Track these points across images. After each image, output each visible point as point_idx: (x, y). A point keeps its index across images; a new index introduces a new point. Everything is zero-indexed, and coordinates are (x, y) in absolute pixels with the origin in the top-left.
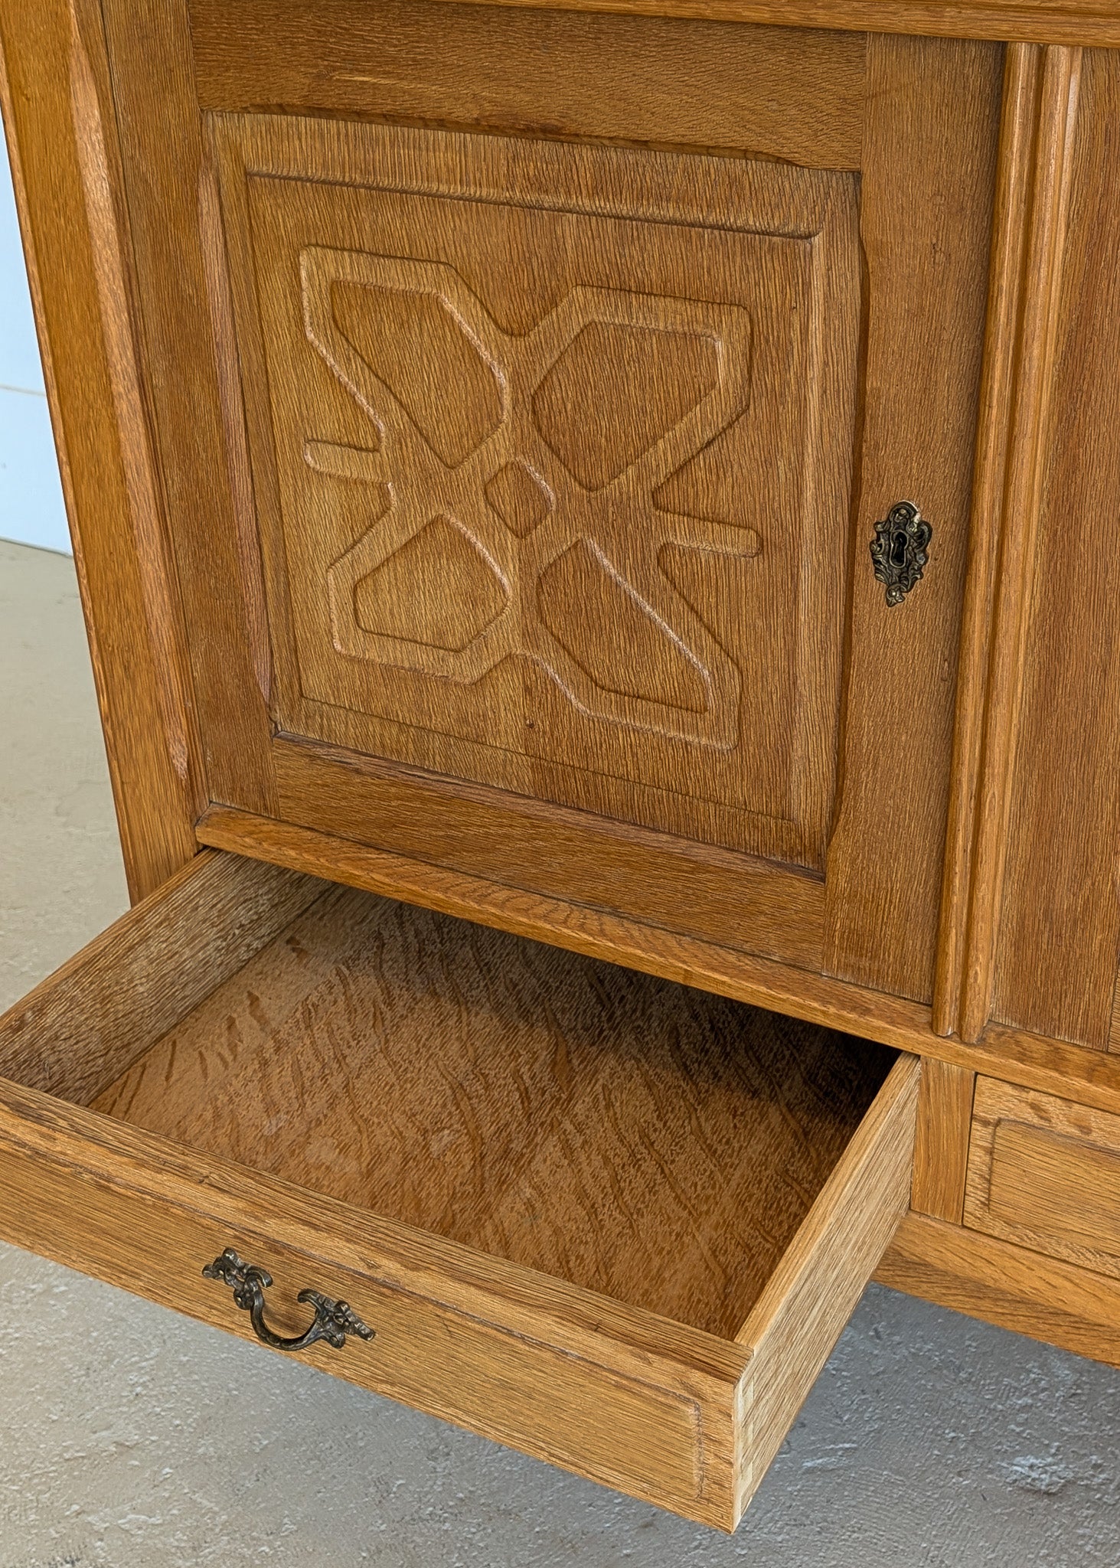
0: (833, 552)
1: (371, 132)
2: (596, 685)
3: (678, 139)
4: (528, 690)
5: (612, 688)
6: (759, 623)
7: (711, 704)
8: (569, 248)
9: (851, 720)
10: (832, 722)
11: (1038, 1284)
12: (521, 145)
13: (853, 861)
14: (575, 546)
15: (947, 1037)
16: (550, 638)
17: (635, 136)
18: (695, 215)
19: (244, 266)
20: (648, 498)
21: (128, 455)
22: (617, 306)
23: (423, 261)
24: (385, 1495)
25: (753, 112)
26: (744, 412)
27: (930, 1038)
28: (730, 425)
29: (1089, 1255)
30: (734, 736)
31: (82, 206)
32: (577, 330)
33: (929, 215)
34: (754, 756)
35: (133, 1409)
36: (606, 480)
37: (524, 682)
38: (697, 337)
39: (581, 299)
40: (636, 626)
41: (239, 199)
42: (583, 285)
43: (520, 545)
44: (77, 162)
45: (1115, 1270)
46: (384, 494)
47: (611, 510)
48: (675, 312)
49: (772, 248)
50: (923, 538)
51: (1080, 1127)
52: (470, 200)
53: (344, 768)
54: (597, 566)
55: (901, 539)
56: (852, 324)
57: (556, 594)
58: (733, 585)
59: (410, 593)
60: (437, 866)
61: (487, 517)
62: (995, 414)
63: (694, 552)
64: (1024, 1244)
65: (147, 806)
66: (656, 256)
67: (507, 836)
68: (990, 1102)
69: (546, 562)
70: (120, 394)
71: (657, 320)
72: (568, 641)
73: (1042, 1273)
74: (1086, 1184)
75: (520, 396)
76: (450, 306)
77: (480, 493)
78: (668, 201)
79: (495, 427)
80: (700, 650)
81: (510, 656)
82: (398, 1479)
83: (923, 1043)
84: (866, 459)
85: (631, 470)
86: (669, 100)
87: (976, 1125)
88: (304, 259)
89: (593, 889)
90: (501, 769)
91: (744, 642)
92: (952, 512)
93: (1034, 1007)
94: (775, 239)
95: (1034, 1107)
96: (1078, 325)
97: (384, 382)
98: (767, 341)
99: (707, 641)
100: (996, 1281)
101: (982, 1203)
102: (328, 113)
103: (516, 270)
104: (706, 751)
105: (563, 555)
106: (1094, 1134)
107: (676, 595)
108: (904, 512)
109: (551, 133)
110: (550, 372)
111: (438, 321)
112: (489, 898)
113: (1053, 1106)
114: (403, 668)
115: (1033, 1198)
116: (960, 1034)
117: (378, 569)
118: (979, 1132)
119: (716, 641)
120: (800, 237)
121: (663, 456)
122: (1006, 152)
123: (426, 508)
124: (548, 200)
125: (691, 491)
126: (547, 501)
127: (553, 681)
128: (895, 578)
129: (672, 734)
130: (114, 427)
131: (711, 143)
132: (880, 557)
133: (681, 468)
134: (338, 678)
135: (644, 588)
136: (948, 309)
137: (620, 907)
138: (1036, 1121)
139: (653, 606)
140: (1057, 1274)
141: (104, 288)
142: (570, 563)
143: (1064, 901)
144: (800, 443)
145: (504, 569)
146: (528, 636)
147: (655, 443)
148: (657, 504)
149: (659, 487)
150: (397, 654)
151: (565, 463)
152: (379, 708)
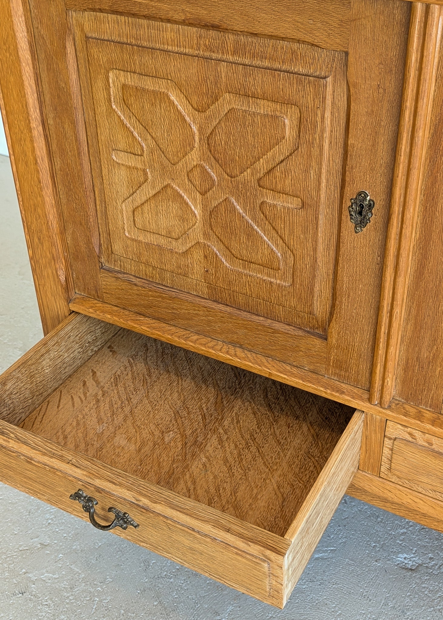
0: (333, 209)
1: (139, 22)
2: (234, 256)
3: (270, 34)
4: (206, 257)
5: (241, 258)
6: (302, 236)
7: (281, 267)
8: (223, 77)
9: (339, 278)
10: (331, 277)
11: (409, 501)
12: (203, 31)
13: (339, 333)
14: (225, 200)
15: (375, 405)
16: (215, 236)
17: (251, 31)
18: (277, 65)
19: (86, 76)
20: (256, 182)
21: (38, 153)
22: (243, 102)
23: (161, 78)
24: (147, 567)
25: (302, 24)
26: (296, 149)
27: (368, 405)
28: (291, 154)
29: (430, 491)
30: (291, 281)
31: (16, 49)
32: (226, 111)
33: (377, 72)
34: (299, 289)
35: (47, 530)
36: (238, 174)
37: (204, 254)
38: (277, 117)
39: (228, 98)
40: (250, 234)
41: (83, 47)
42: (229, 92)
43: (202, 198)
44: (13, 30)
45: (440, 498)
46: (145, 174)
47: (240, 186)
48: (268, 106)
49: (309, 82)
50: (371, 206)
51: (429, 443)
52: (181, 54)
53: (130, 283)
54: (235, 209)
55: (362, 207)
56: (343, 115)
57: (217, 219)
58: (291, 221)
60: (168, 324)
61: (189, 186)
62: (403, 159)
63: (275, 206)
64: (404, 485)
65: (49, 295)
66: (260, 82)
67: (197, 314)
68: (392, 431)
69: (213, 205)
70: (34, 128)
71: (260, 109)
72: (222, 238)
73: (411, 497)
74: (430, 465)
75: (202, 137)
76: (173, 98)
77: (186, 175)
78: (266, 58)
79: (192, 149)
80: (277, 245)
81: (198, 243)
82: (153, 560)
83: (365, 407)
84: (347, 173)
85: (249, 170)
86: (266, 16)
87: (386, 439)
88: (111, 74)
89: (232, 337)
90: (195, 287)
91: (295, 243)
92: (383, 197)
93: (411, 394)
94: (311, 78)
95: (410, 434)
96: (439, 122)
97: (145, 128)
98: (307, 121)
99: (280, 242)
100: (392, 498)
101: (388, 469)
102: (121, 14)
103: (201, 85)
104: (279, 285)
105: (221, 203)
106: (434, 446)
107: (267, 223)
108: (363, 195)
109: (215, 27)
110: (215, 128)
111: (168, 104)
112: (190, 339)
114: (154, 244)
115: (408, 469)
116: (381, 404)
117: (143, 204)
118: (387, 442)
119: (284, 242)
120: (322, 78)
121: (262, 165)
122: (410, 49)
123: (163, 181)
124: (214, 56)
125: (274, 181)
126: (213, 181)
127: (216, 254)
128: (359, 222)
129: (265, 278)
130: (32, 141)
131: (284, 36)
132: (352, 213)
133: (270, 171)
134: (127, 247)
135: (254, 219)
136: (384, 112)
137: (243, 345)
138: (410, 439)
139: (258, 226)
140: (417, 497)
141: (26, 83)
142: (223, 207)
143: (425, 354)
144: (320, 164)
145: (196, 207)
146: (206, 235)
147: (259, 160)
148: (260, 185)
149: (260, 178)
150: (152, 239)
151: (221, 166)
152: (144, 260)
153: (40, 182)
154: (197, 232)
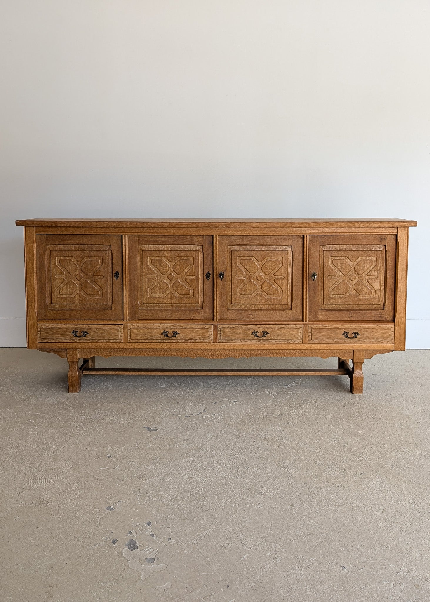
0: (111, 277)
1: (65, 246)
2: (87, 294)
3: (96, 244)
4: (80, 296)
5: (89, 294)
6: (104, 285)
7: (99, 294)
8: (85, 254)
9: (113, 292)
10: (111, 293)
11: (136, 346)
12: (80, 246)
13: (114, 306)
14: (85, 280)
16: (82, 290)
17: (91, 244)
18: (97, 250)
19: (50, 259)
21: (35, 279)
22: (90, 258)
23: (70, 257)
25: (102, 241)
26: (102, 266)
27: (123, 321)
29: (140, 341)
30: (102, 297)
31: (33, 255)
32: (86, 261)
33: (117, 248)
34: (104, 298)
36: (89, 274)
38: (97, 260)
39: (86, 258)
40: (92, 287)
41: (49, 253)
43: (79, 282)
45: (143, 341)
46: (64, 279)
47: (89, 276)
48: (95, 258)
49: (104, 252)
50: (119, 274)
52: (75, 251)
53: (57, 311)
54: (88, 282)
55: (117, 274)
56: (111, 257)
57: (83, 286)
58: (101, 281)
59: (66, 289)
60: (68, 319)
61: (76, 280)
62: (124, 262)
63: (97, 279)
64: (134, 342)
65: (31, 320)
66: (93, 254)
67: (77, 314)
68: (130, 327)
69: (82, 283)
71: (93, 259)
72: (85, 291)
74: (140, 332)
75: (80, 267)
76: (72, 260)
77: (75, 277)
78: (94, 249)
79: (77, 271)
80: (98, 289)
81: (78, 293)
84: (113, 268)
85: (91, 272)
86: (94, 241)
87: (128, 330)
88: (57, 258)
90: (76, 307)
91: (102, 286)
92: (121, 271)
95: (134, 326)
96: (129, 255)
97: (65, 268)
98: (104, 259)
99: (99, 287)
100: (132, 347)
101: (130, 339)
102: (61, 245)
103: (79, 256)
104: (99, 299)
106: (139, 327)
107: (96, 284)
108: (117, 272)
109: (83, 244)
110: (83, 265)
111: (71, 262)
113: (135, 325)
115: (135, 335)
116: (126, 321)
117: (63, 287)
120: (106, 251)
121: (94, 270)
122: (123, 242)
123: (69, 280)
124: (83, 250)
125: (97, 273)
126: (82, 277)
127: (82, 295)
128: (116, 278)
129: (95, 298)
131: (98, 244)
132: (115, 276)
133: (96, 271)
134: (57, 300)
135: (92, 283)
136: (119, 255)
137: (90, 318)
138: (134, 327)
139: (93, 285)
140: (138, 344)
141: (34, 262)
142: (85, 282)
143: (134, 305)
144: (107, 268)
145: (77, 284)
146: (80, 291)
148: (94, 275)
149: (94, 274)
150: (64, 296)
151: (84, 273)
152: (62, 303)
154: (77, 291)
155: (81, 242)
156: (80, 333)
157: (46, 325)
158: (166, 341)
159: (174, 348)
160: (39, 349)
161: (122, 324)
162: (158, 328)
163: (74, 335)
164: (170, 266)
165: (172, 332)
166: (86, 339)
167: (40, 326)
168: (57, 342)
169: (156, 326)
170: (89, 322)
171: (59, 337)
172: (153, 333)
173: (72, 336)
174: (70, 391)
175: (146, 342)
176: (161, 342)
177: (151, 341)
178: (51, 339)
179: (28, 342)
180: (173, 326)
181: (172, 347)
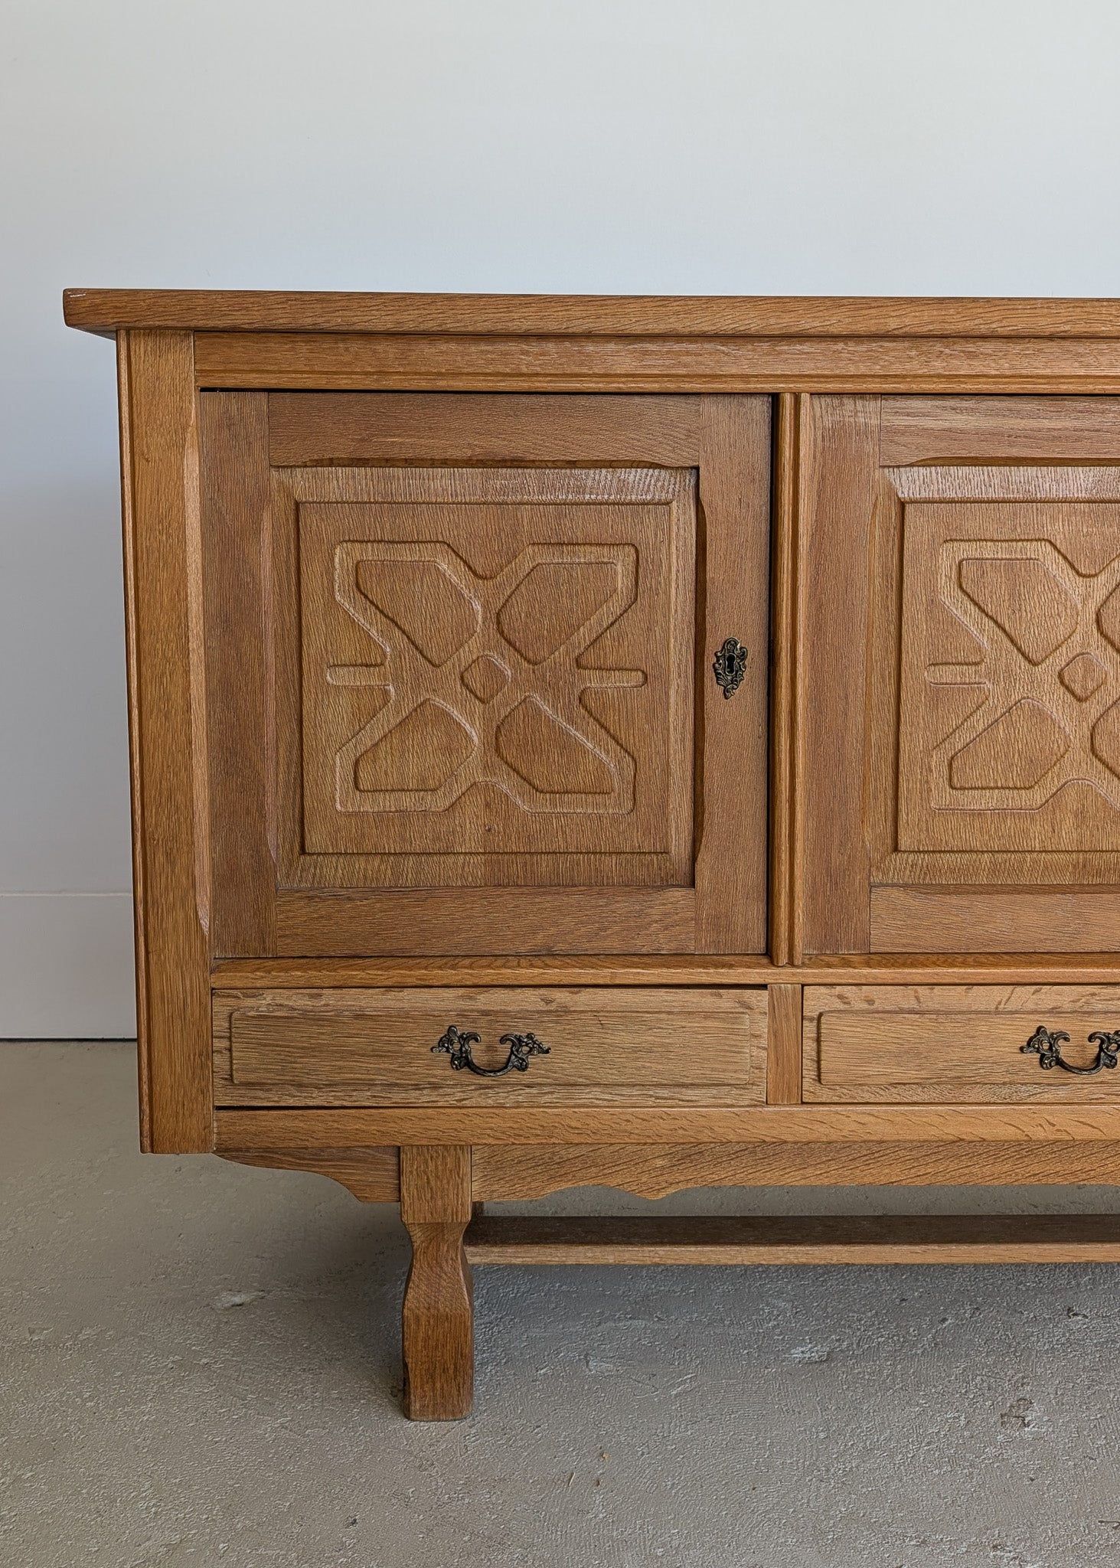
0: (686, 677)
1: (389, 473)
2: (537, 790)
3: (595, 458)
4: (488, 805)
5: (549, 790)
6: (646, 726)
7: (615, 786)
8: (525, 524)
9: (708, 774)
10: (691, 782)
11: (854, 1126)
12: (491, 471)
13: (712, 869)
14: (524, 701)
15: (783, 966)
16: (504, 767)
17: (567, 460)
19: (286, 562)
20: (573, 663)
22: (554, 554)
23: (424, 542)
25: (639, 441)
26: (633, 603)
27: (773, 969)
28: (625, 611)
29: (882, 1092)
30: (630, 805)
32: (528, 570)
33: (737, 484)
34: (645, 813)
36: (547, 656)
37: (485, 800)
38: (605, 564)
39: (531, 552)
40: (567, 746)
41: (287, 520)
42: (534, 545)
43: (485, 708)
45: (898, 1097)
46: (386, 693)
47: (548, 674)
48: (591, 552)
49: (648, 512)
50: (743, 656)
51: (868, 1002)
53: (337, 899)
54: (539, 711)
55: (731, 659)
57: (510, 735)
58: (629, 706)
59: (402, 756)
60: (409, 957)
61: (462, 694)
62: (785, 577)
63: (604, 691)
64: (843, 1101)
66: (580, 523)
67: (469, 917)
68: (813, 1003)
69: (503, 715)
70: (193, 649)
71: (579, 557)
72: (518, 765)
73: (855, 1118)
74: (878, 1037)
75: (489, 614)
76: (443, 567)
77: (457, 679)
79: (471, 636)
80: (607, 752)
81: (474, 784)
83: (770, 972)
84: (708, 618)
85: (562, 648)
87: (806, 1023)
88: (338, 551)
90: (460, 871)
91: (636, 741)
92: (758, 639)
93: (825, 936)
94: (649, 507)
95: (840, 997)
96: (816, 531)
97: (393, 621)
98: (647, 561)
99: (612, 743)
101: (813, 1079)
102: (366, 463)
103: (490, 540)
104: (613, 818)
105: (517, 707)
106: (876, 1003)
107: (591, 720)
108: (731, 643)
109: (512, 463)
110: (509, 596)
111: (434, 576)
113: (850, 992)
114: (391, 812)
116: (791, 963)
117: (376, 745)
118: (809, 1028)
119: (618, 743)
120: (663, 505)
121: (584, 635)
123: (417, 697)
124: (509, 499)
125: (602, 653)
126: (505, 676)
127: (506, 795)
128: (729, 682)
129: (589, 812)
131: (614, 459)
132: (720, 672)
133: (595, 640)
134: (339, 829)
135: (571, 720)
136: (748, 531)
137: (553, 947)
138: (842, 1007)
139: (576, 730)
140: (864, 1114)
142: (521, 712)
143: (836, 859)
144: (667, 616)
145: (472, 725)
146: (488, 769)
147: (579, 629)
148: (579, 666)
149: (580, 655)
150: (387, 803)
151: (518, 651)
152: (368, 847)
153: (191, 743)
154: (472, 767)
155: (501, 447)
156: (490, 1049)
157: (268, 998)
158: (1048, 1097)
159: (1096, 1135)
160: (223, 1151)
161: (764, 987)
162: (997, 1012)
163: (452, 1062)
164: (1079, 606)
165: (1091, 1038)
166: (529, 1086)
167: (231, 1001)
168: (337, 1103)
169: (984, 998)
170: (553, 975)
171: (352, 1070)
172: (963, 1047)
173: (441, 1066)
174: (416, 1406)
175: (915, 1099)
176: (1015, 1099)
177: (949, 1097)
178: (300, 1085)
179: (146, 1108)
180: (1093, 994)
181: (1082, 1133)
